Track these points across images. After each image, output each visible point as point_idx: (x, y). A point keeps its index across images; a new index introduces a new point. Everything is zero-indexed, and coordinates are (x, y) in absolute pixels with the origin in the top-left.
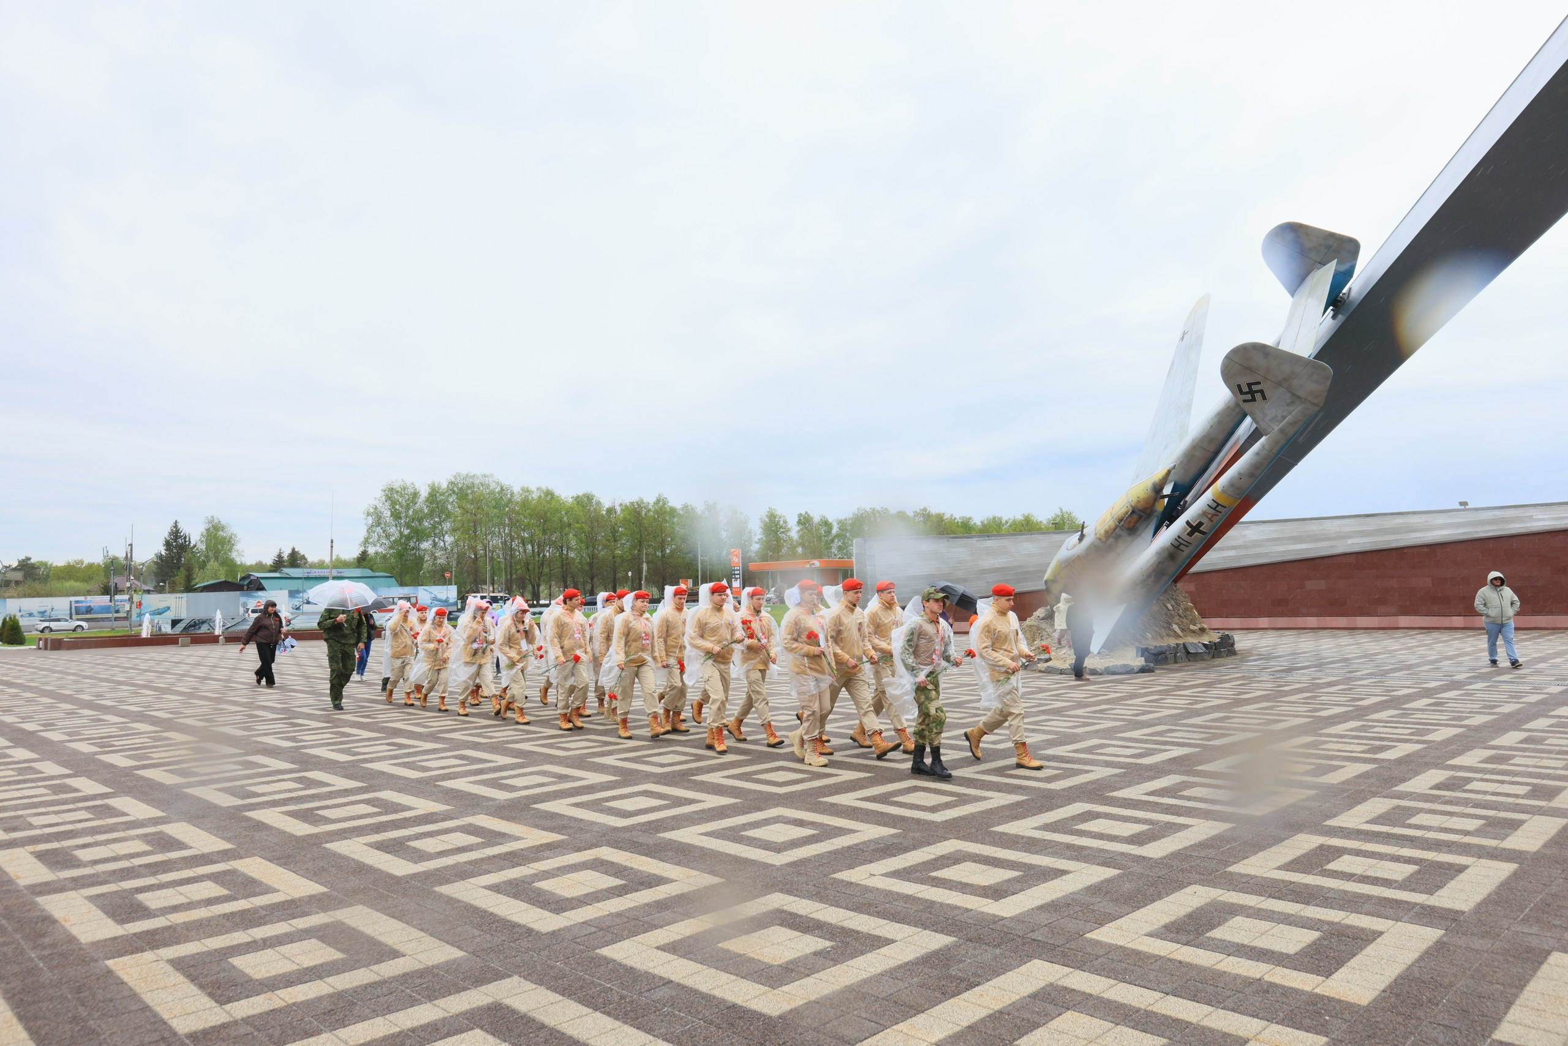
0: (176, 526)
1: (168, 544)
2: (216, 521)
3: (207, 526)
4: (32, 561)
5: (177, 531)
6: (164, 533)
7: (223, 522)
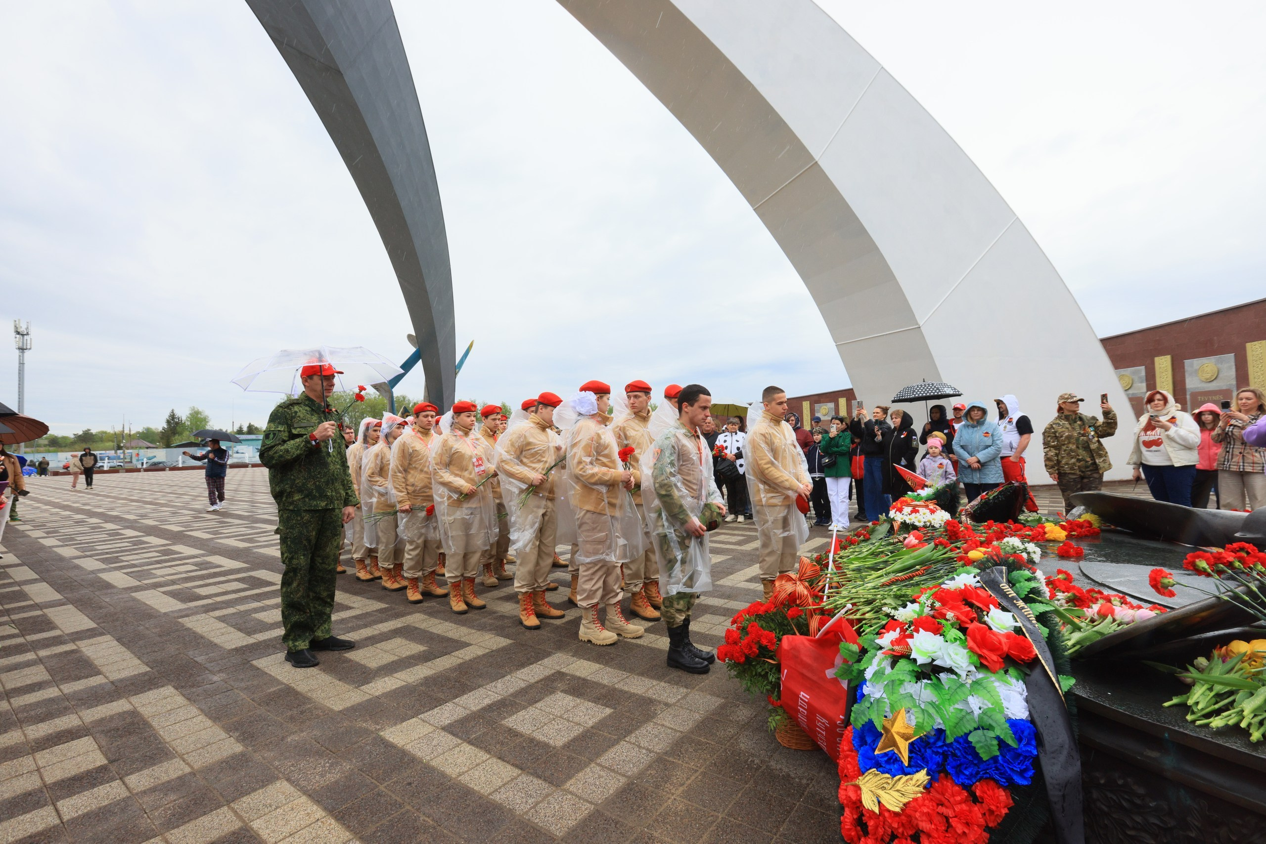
0: (173, 412)
1: (168, 422)
2: (196, 409)
3: (190, 412)
4: (91, 431)
5: (174, 415)
6: (166, 416)
7: (200, 410)
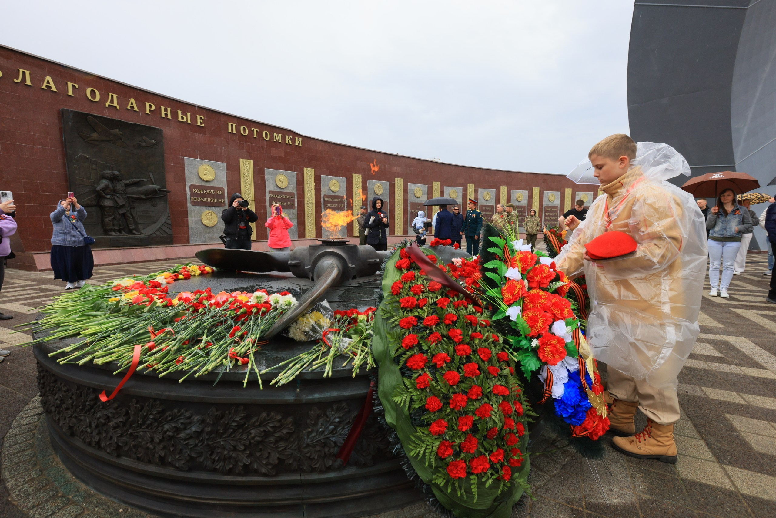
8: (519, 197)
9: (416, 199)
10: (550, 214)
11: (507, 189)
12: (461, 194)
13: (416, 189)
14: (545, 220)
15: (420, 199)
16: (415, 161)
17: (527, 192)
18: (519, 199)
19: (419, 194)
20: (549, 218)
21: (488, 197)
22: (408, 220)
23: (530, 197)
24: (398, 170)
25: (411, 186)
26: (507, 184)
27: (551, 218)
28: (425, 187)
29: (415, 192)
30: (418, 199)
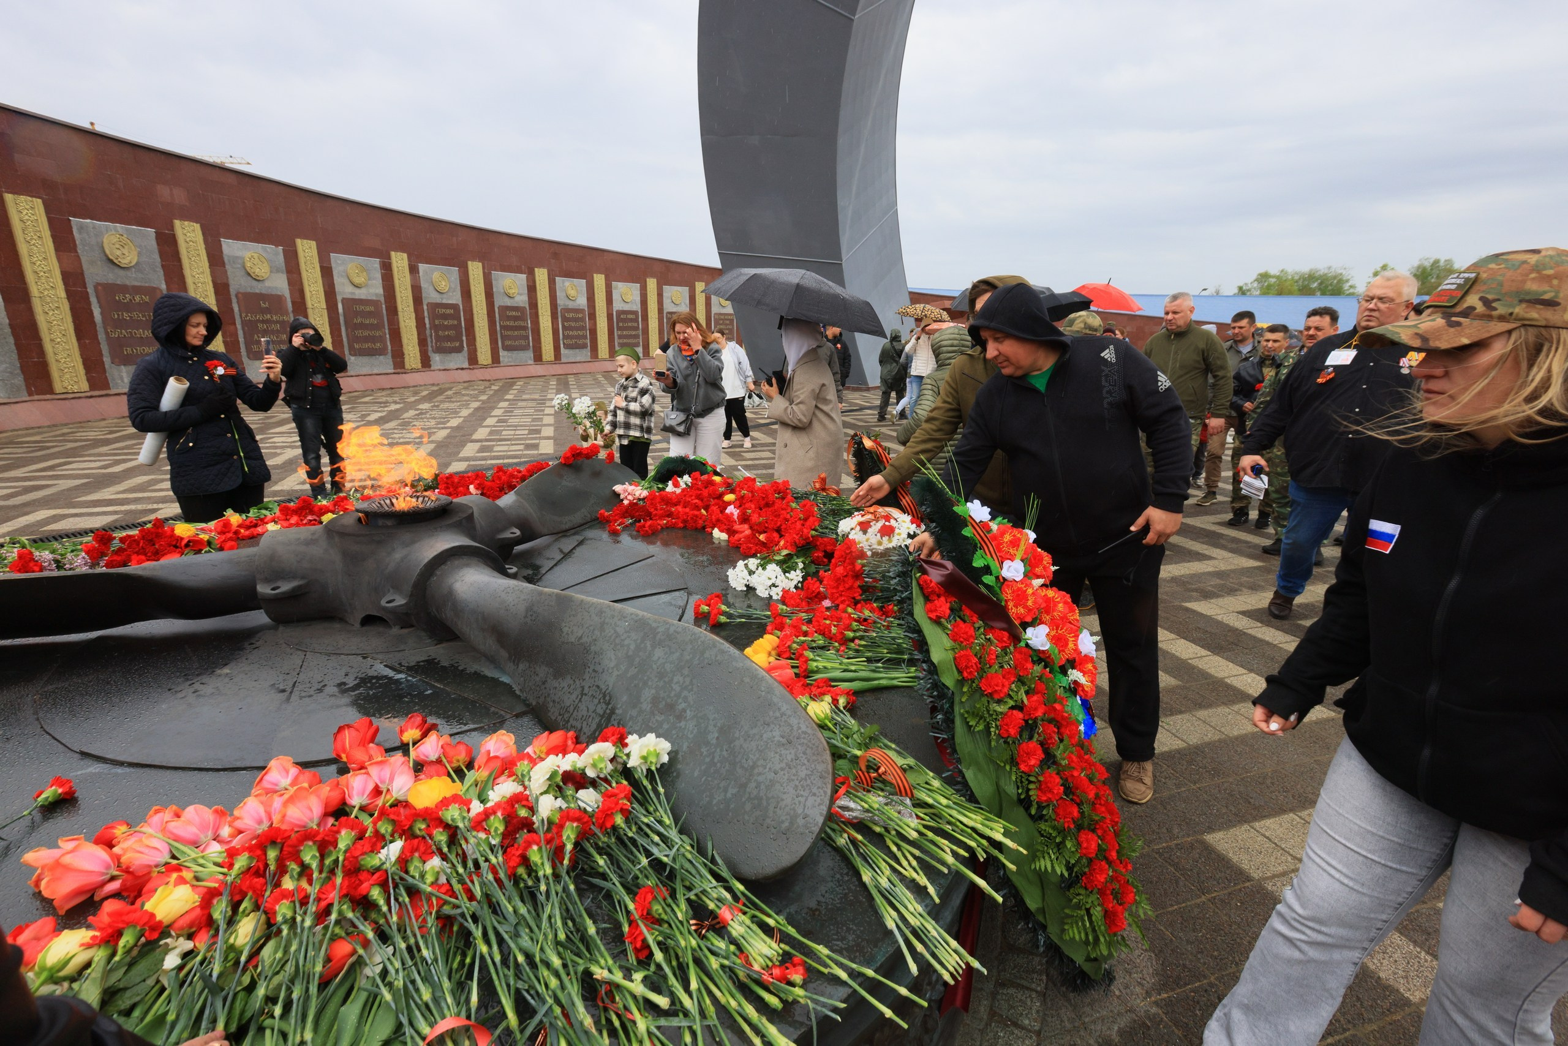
8: (510, 288)
9: (255, 283)
10: (573, 324)
11: (484, 268)
12: (379, 276)
13: (247, 255)
14: (565, 337)
15: (267, 284)
16: (232, 179)
17: (524, 276)
18: (511, 292)
19: (261, 270)
20: (571, 333)
21: (443, 285)
22: (241, 339)
23: (532, 289)
24: (179, 196)
25: (231, 248)
26: (481, 257)
27: (575, 333)
28: (276, 253)
29: (248, 264)
30: (260, 285)
